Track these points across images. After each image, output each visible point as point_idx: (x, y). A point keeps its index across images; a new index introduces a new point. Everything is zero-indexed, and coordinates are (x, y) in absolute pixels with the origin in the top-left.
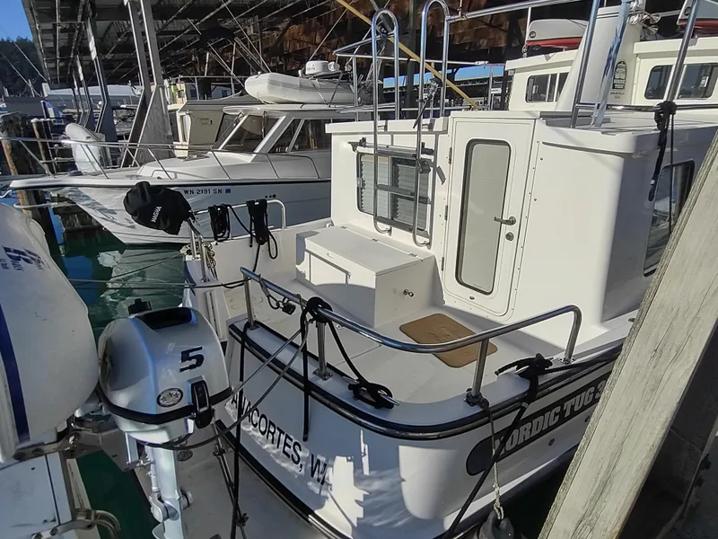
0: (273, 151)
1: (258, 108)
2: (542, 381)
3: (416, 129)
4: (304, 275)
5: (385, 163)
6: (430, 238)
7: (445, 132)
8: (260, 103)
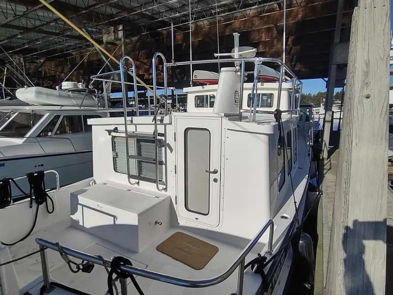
0: (39, 136)
1: (27, 108)
2: (266, 270)
3: (154, 122)
4: (78, 222)
5: (132, 142)
6: (166, 185)
7: (171, 124)
8: (28, 105)
